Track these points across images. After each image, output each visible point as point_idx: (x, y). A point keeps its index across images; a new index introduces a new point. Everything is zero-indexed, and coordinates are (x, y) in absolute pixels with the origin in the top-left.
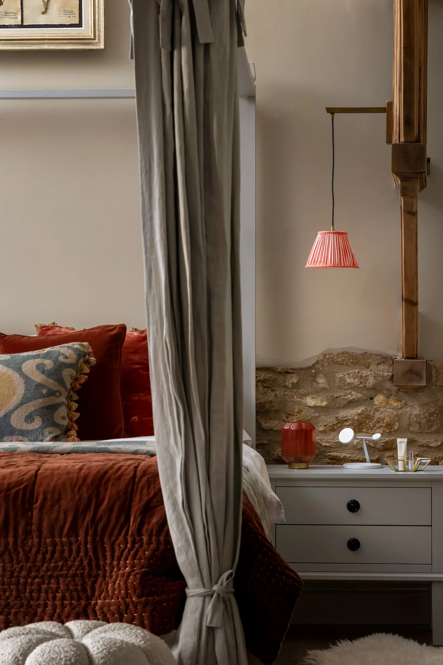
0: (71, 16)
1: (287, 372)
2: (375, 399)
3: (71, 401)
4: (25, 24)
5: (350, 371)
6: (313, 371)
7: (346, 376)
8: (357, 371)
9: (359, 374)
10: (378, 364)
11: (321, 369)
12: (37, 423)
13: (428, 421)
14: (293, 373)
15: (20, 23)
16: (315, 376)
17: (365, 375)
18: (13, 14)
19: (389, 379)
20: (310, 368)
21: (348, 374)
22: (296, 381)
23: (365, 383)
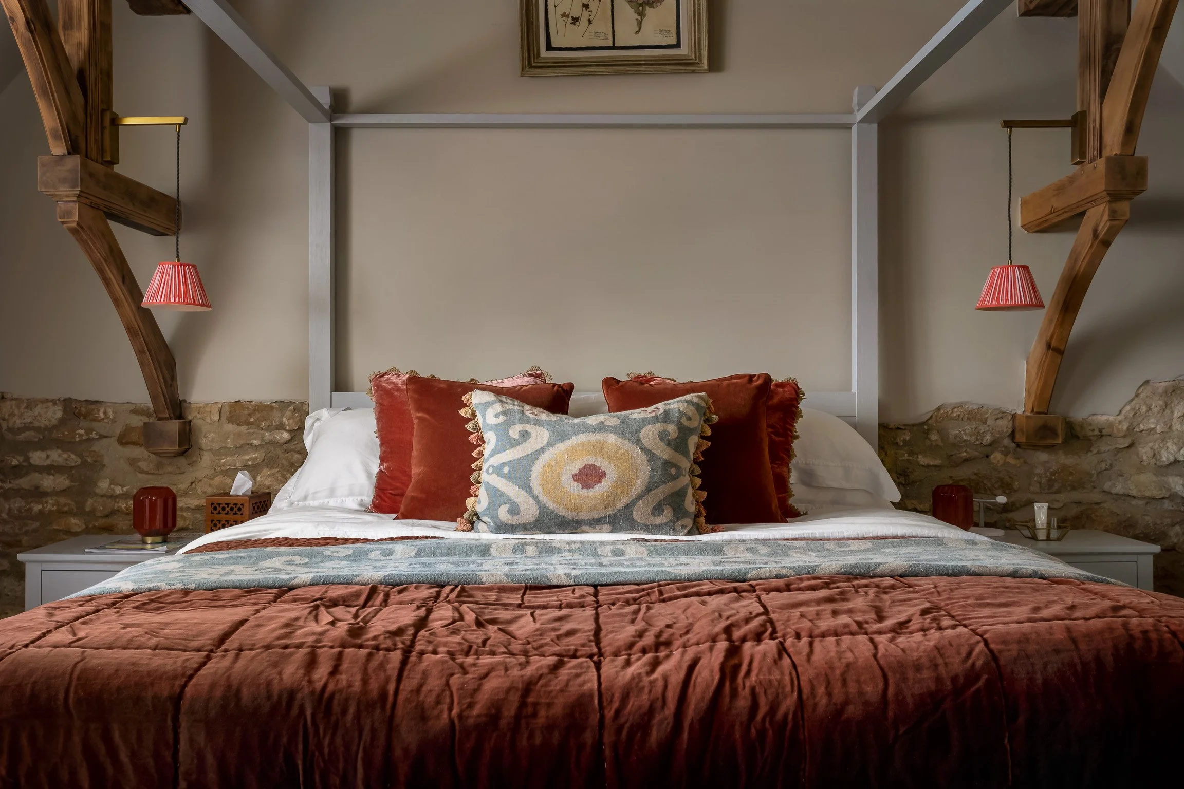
0: (668, 36)
1: (898, 428)
2: (992, 457)
3: (693, 476)
4: (616, 45)
5: (966, 428)
6: (926, 427)
7: (962, 432)
8: (974, 427)
9: (977, 430)
10: (996, 419)
11: (935, 425)
12: (666, 516)
13: (1050, 480)
14: (905, 429)
15: (611, 45)
16: (927, 434)
17: (983, 431)
18: (603, 35)
19: (1008, 436)
20: (923, 424)
21: (963, 430)
22: (908, 438)
23: (982, 440)
